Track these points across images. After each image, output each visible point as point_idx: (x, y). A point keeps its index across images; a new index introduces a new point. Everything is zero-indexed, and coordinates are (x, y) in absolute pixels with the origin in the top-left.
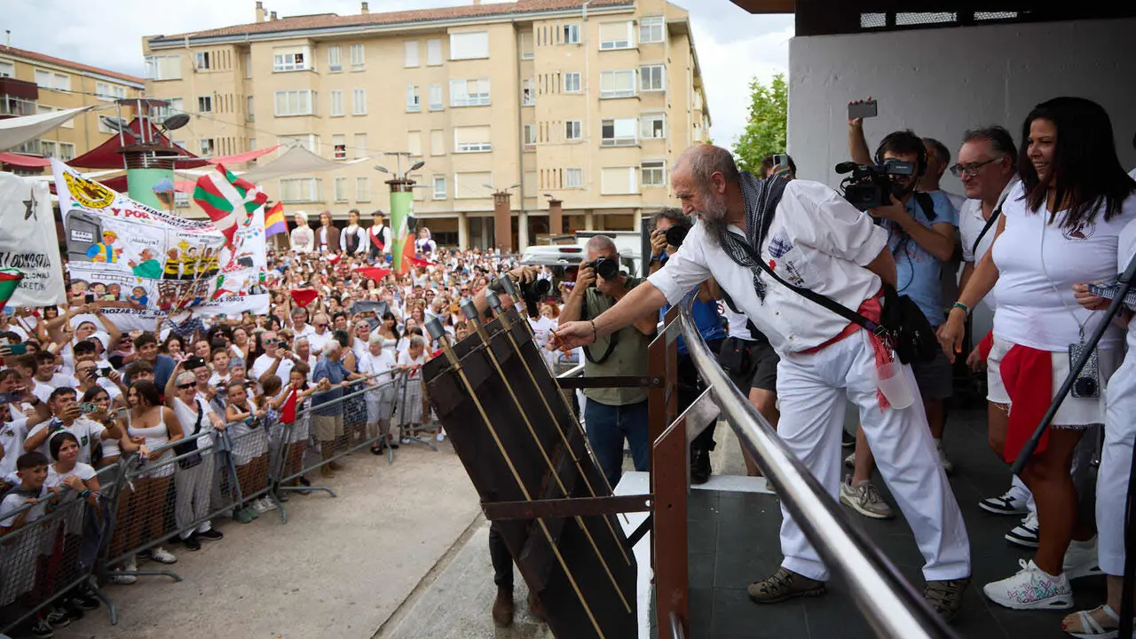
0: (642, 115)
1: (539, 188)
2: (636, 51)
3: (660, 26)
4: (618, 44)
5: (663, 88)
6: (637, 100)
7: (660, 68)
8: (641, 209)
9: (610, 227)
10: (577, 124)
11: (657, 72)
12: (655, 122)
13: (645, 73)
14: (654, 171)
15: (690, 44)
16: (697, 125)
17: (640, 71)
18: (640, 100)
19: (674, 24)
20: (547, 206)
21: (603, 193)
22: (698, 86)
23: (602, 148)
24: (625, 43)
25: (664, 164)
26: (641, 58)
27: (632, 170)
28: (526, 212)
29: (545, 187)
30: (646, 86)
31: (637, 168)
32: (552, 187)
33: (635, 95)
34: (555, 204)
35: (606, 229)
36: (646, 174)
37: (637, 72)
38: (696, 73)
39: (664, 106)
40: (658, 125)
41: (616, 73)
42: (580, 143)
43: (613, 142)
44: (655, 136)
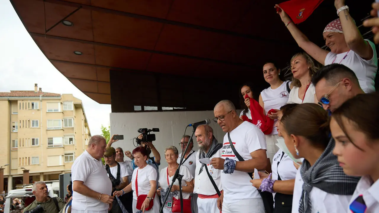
0: (64, 136)
1: (19, 165)
2: (62, 113)
3: (71, 105)
4: (54, 110)
5: (73, 126)
6: (62, 131)
7: (71, 119)
8: (64, 171)
9: (51, 179)
10: (37, 140)
11: (70, 121)
12: (70, 139)
13: (65, 121)
14: (70, 156)
15: (83, 111)
16: (86, 139)
17: (63, 120)
18: (63, 130)
19: (77, 104)
20: (22, 173)
21: (48, 166)
22: (86, 126)
23: (47, 148)
24: (57, 110)
25: (74, 154)
26: (64, 116)
27: (61, 157)
28: (12, 176)
29: (22, 164)
30: (66, 125)
31: (63, 156)
32: (25, 164)
33: (62, 128)
34: (26, 171)
35: (49, 180)
36: (66, 158)
37: (62, 120)
38: (86, 121)
39: (73, 132)
40: (71, 139)
41: (54, 121)
42: (38, 147)
43: (52, 146)
44: (70, 143)
